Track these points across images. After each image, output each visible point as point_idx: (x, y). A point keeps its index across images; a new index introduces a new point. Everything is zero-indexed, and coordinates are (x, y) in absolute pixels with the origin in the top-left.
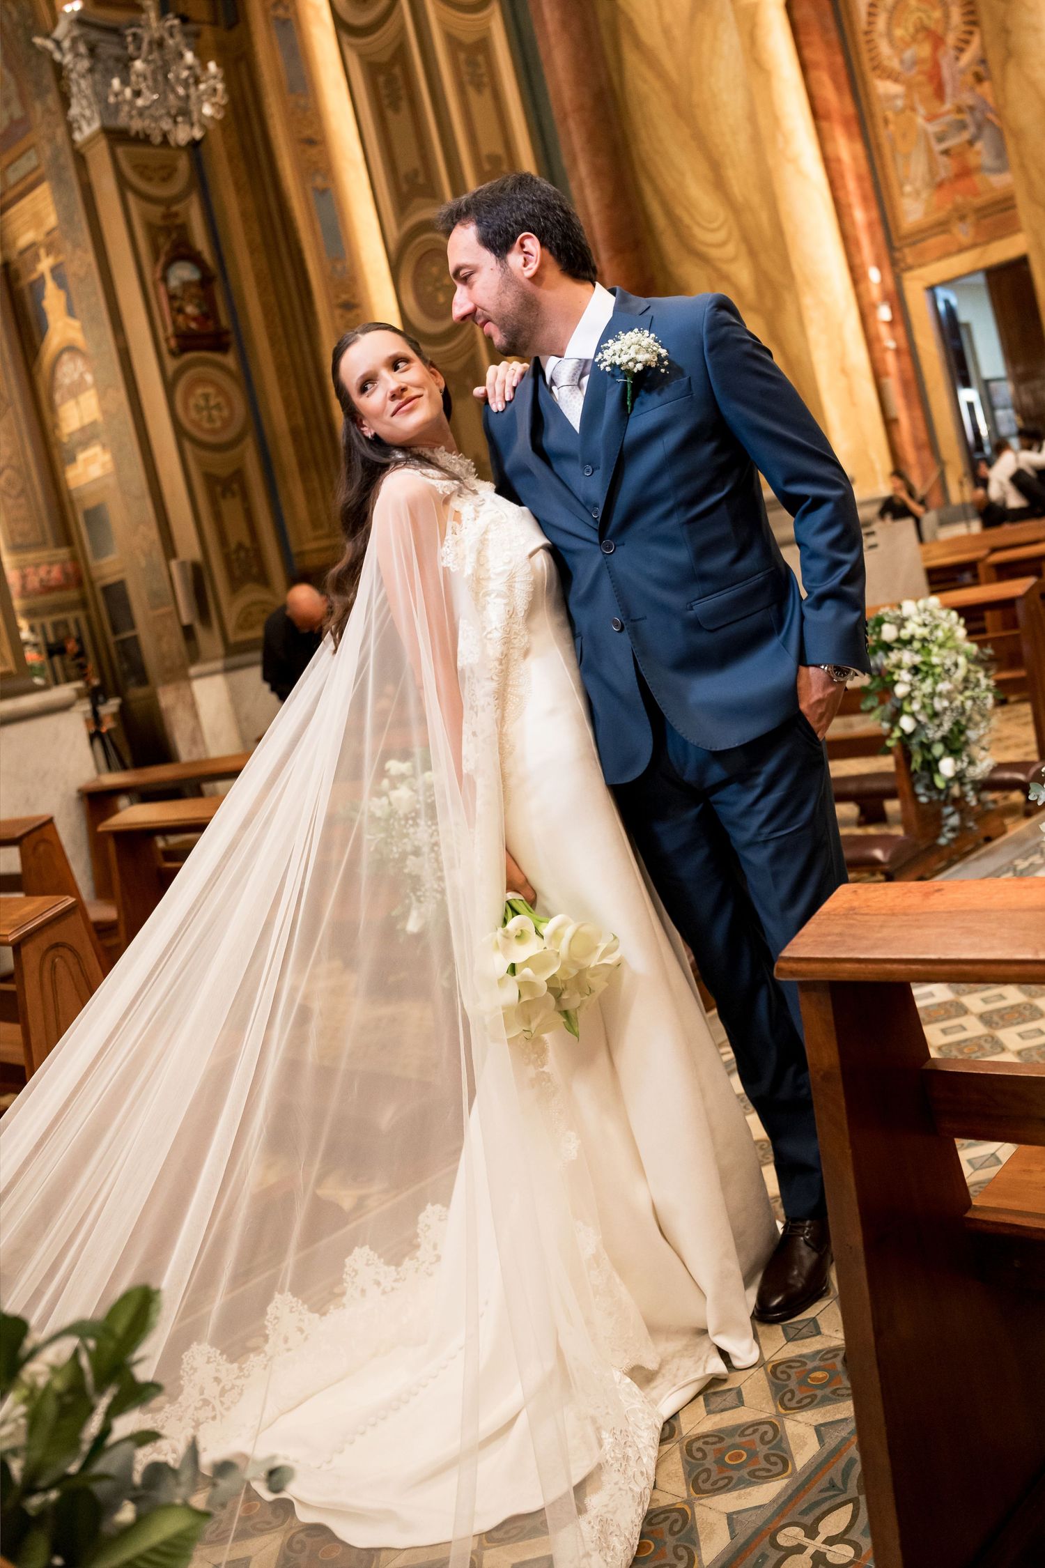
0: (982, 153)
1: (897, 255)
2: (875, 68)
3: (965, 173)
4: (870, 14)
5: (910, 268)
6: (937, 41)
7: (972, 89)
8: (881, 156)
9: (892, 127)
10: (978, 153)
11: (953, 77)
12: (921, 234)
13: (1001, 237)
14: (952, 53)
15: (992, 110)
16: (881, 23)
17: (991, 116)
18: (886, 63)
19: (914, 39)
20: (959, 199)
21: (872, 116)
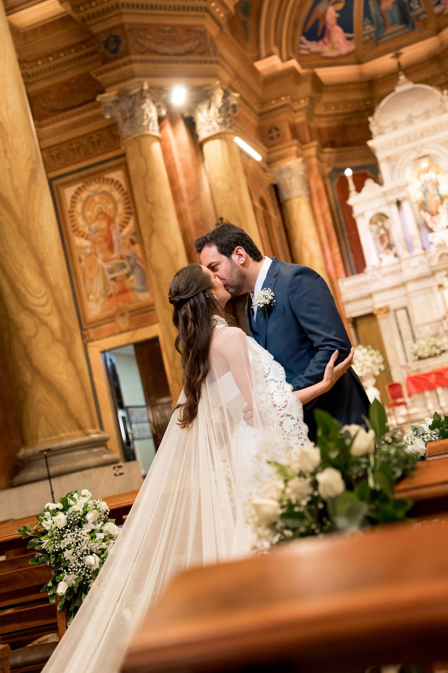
0: (134, 281)
1: (85, 333)
2: (74, 231)
3: (124, 291)
4: (72, 202)
5: (92, 340)
6: (110, 221)
7: (129, 248)
8: (77, 278)
9: (83, 263)
10: (132, 281)
11: (118, 241)
12: (99, 322)
13: (144, 326)
14: (118, 228)
15: (139, 259)
16: (79, 207)
17: (139, 262)
18: (80, 229)
19: (97, 218)
20: (121, 304)
21: (72, 256)
